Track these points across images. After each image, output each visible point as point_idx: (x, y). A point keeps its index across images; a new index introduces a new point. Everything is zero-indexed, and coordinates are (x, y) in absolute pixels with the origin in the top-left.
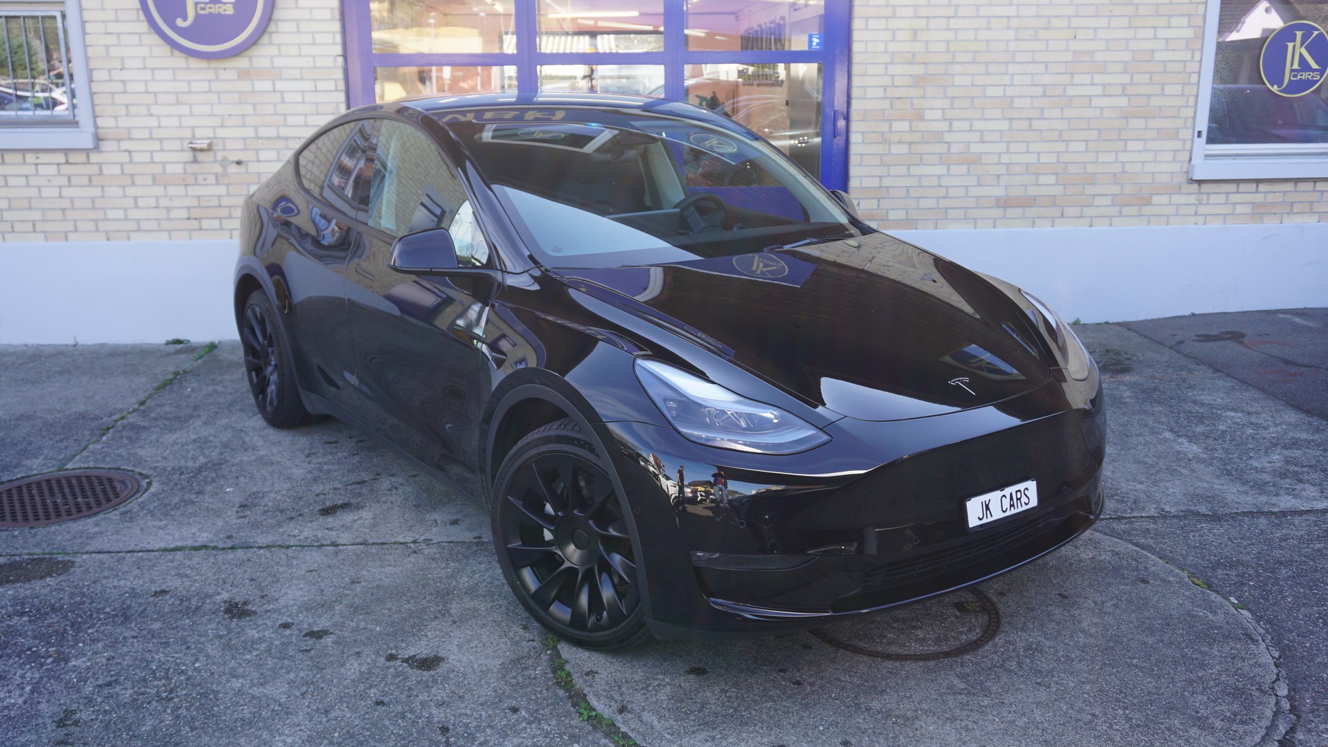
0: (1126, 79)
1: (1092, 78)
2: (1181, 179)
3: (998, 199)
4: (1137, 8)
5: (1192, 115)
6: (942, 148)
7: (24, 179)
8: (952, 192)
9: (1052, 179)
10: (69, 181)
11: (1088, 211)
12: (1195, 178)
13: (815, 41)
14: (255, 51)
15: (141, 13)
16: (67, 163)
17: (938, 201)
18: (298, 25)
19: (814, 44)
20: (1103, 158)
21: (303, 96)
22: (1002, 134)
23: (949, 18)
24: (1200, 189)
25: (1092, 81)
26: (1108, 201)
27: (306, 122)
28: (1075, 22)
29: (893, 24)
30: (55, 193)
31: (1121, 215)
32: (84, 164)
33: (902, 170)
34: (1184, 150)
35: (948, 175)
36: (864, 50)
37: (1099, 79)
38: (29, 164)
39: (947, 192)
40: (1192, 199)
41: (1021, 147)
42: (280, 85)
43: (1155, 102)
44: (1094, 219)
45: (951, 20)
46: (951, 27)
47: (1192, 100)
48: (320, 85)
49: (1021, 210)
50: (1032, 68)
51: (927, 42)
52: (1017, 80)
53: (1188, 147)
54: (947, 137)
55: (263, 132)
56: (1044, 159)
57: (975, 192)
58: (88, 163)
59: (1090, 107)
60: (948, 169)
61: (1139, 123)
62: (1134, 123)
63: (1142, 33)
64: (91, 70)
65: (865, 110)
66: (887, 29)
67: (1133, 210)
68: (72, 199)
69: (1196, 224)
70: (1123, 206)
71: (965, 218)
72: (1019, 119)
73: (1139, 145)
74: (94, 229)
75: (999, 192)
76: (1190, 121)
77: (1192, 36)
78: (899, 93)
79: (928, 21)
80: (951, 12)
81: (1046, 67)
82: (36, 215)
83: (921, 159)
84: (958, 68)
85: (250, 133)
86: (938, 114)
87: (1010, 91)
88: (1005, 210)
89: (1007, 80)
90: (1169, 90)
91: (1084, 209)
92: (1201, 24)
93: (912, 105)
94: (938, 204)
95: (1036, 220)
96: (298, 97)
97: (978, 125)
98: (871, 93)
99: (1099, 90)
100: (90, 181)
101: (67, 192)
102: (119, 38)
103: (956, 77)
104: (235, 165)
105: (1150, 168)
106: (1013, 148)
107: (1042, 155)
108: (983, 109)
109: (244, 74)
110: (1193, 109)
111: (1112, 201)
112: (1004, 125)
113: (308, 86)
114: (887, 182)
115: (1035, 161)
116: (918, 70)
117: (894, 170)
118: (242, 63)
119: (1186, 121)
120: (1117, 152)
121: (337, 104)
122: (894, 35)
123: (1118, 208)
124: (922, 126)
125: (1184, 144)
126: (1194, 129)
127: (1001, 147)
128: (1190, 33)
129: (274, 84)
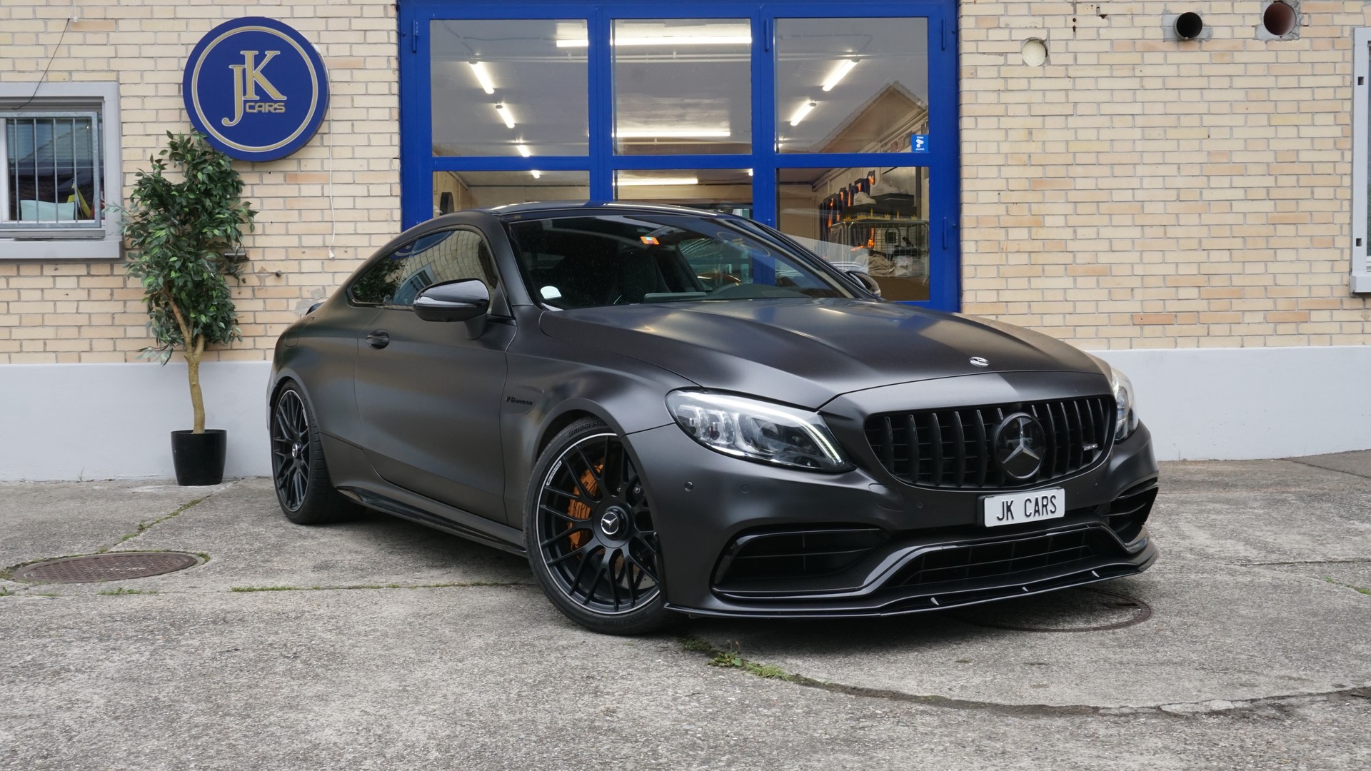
0: (1269, 181)
1: (1231, 181)
2: (1341, 292)
3: (1132, 315)
4: (1276, 105)
5: (1348, 221)
6: (1068, 258)
7: (40, 292)
8: (1080, 308)
9: (1194, 293)
10: (89, 295)
11: (1237, 329)
12: (1358, 290)
13: (920, 142)
14: (303, 153)
15: (185, 113)
16: (89, 275)
17: (1064, 317)
18: (353, 125)
19: (918, 146)
20: (1250, 269)
21: (354, 203)
22: (1133, 242)
23: (1067, 116)
24: (1365, 305)
25: (1231, 184)
26: (1259, 317)
27: (355, 230)
28: (1208, 120)
29: (1006, 123)
30: (72, 308)
31: (1276, 333)
32: (108, 276)
33: (1023, 283)
34: (1342, 260)
35: (1075, 288)
36: (974, 151)
37: (1238, 181)
38: (46, 276)
39: (1075, 307)
40: (1357, 315)
41: (1157, 257)
42: (329, 190)
43: (1305, 206)
44: (1245, 338)
45: (1069, 118)
46: (1069, 126)
47: (1346, 205)
48: (375, 190)
49: (1160, 327)
50: (1162, 170)
51: (1044, 142)
52: (1147, 183)
53: (1347, 256)
54: (1072, 246)
55: (307, 241)
56: (1183, 270)
57: (1105, 307)
58: (112, 275)
59: (1231, 212)
60: (1075, 281)
61: (1291, 230)
62: (1282, 230)
63: (1283, 132)
64: (125, 173)
65: (977, 216)
66: (999, 128)
67: (1290, 328)
68: (90, 314)
69: (1364, 344)
70: (1276, 323)
71: (1097, 337)
72: (1152, 226)
73: (1291, 255)
74: (112, 349)
75: (1134, 307)
76: (1346, 228)
77: (1340, 135)
78: (1014, 197)
79: (1044, 120)
80: (1069, 110)
81: (1179, 168)
82: (48, 333)
83: (1043, 270)
84: (1079, 171)
85: (294, 241)
86: (1060, 221)
87: (1140, 195)
88: (1142, 329)
89: (1135, 183)
90: (1319, 193)
91: (1233, 325)
92: (1349, 122)
93: (1030, 211)
94: (1065, 321)
95: (1179, 340)
96: (348, 203)
97: (1106, 233)
98: (984, 197)
99: (1240, 194)
100: (112, 294)
101: (85, 307)
102: (158, 139)
103: (1077, 180)
104: (274, 276)
105: (1304, 280)
106: (1148, 257)
107: (1180, 265)
108: (1110, 215)
109: (290, 178)
110: (1349, 214)
111: (1265, 318)
112: (1136, 232)
113: (361, 190)
114: (1006, 296)
115: (1173, 272)
116: (1036, 172)
117: (1013, 283)
118: (290, 166)
119: (1341, 227)
120: (1266, 262)
121: (392, 209)
122: (1007, 135)
123: (1272, 325)
124: (1042, 233)
125: (1342, 252)
126: (1352, 237)
127: (1134, 257)
128: (1337, 131)
129: (323, 188)
